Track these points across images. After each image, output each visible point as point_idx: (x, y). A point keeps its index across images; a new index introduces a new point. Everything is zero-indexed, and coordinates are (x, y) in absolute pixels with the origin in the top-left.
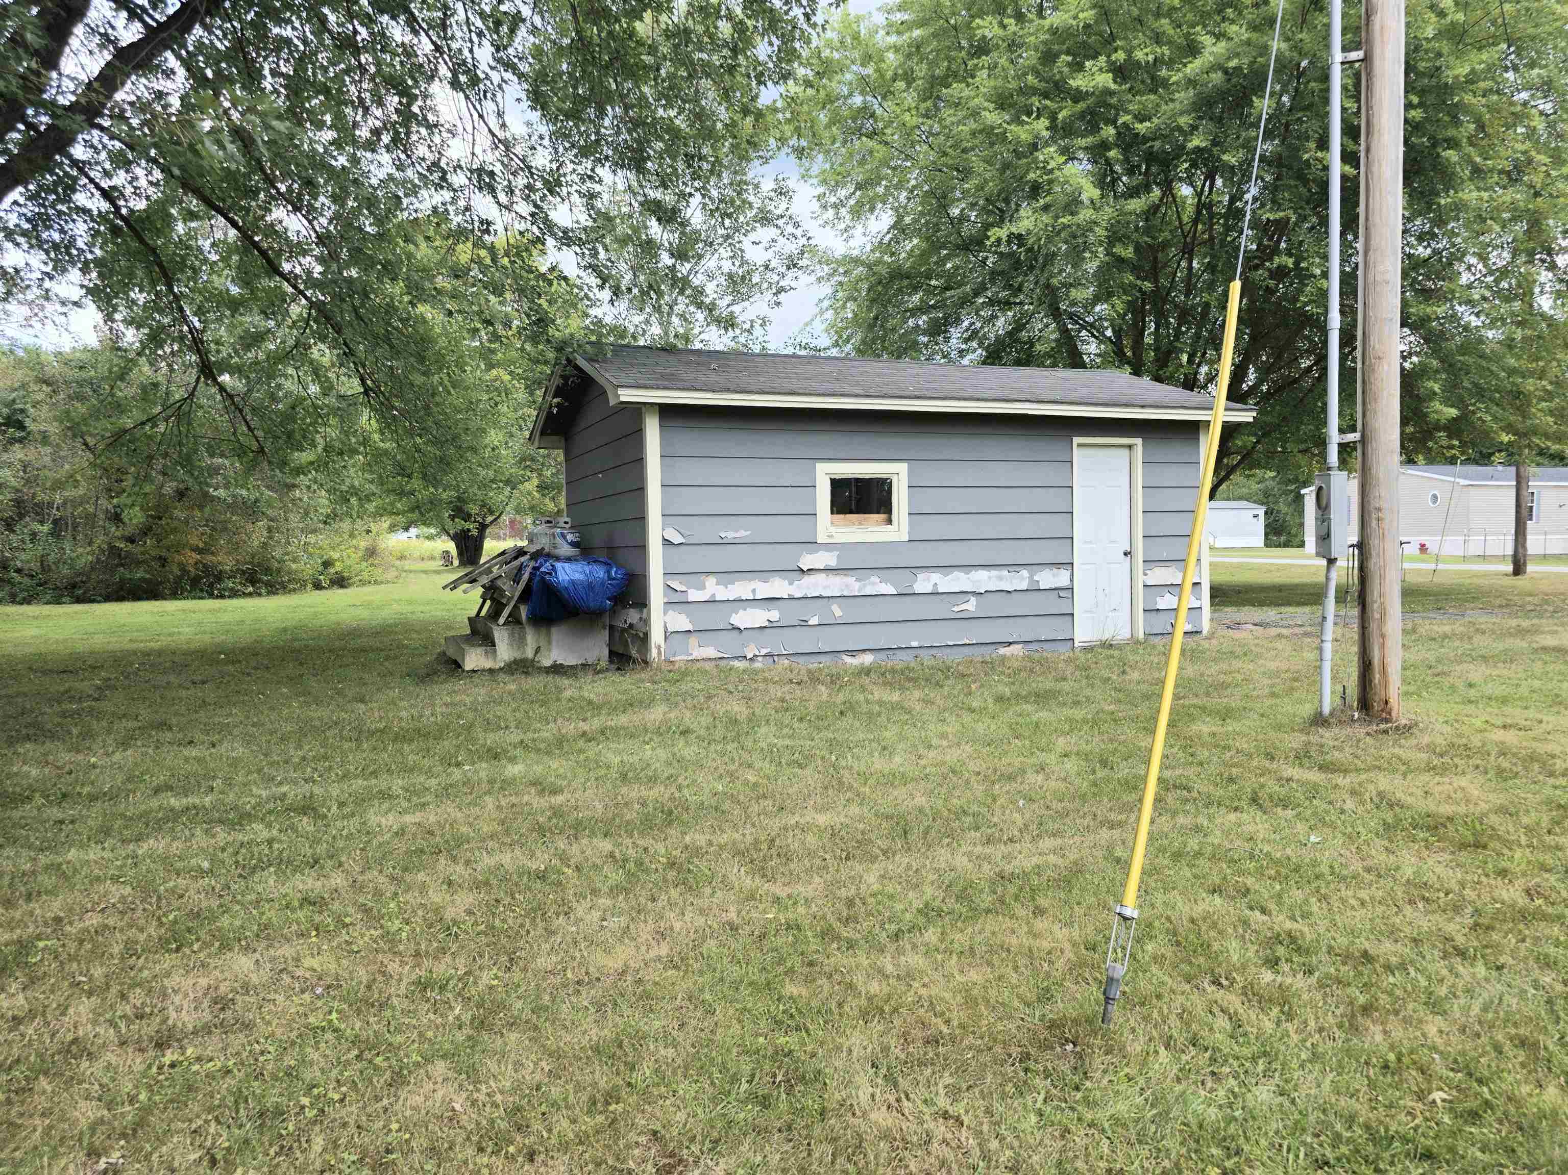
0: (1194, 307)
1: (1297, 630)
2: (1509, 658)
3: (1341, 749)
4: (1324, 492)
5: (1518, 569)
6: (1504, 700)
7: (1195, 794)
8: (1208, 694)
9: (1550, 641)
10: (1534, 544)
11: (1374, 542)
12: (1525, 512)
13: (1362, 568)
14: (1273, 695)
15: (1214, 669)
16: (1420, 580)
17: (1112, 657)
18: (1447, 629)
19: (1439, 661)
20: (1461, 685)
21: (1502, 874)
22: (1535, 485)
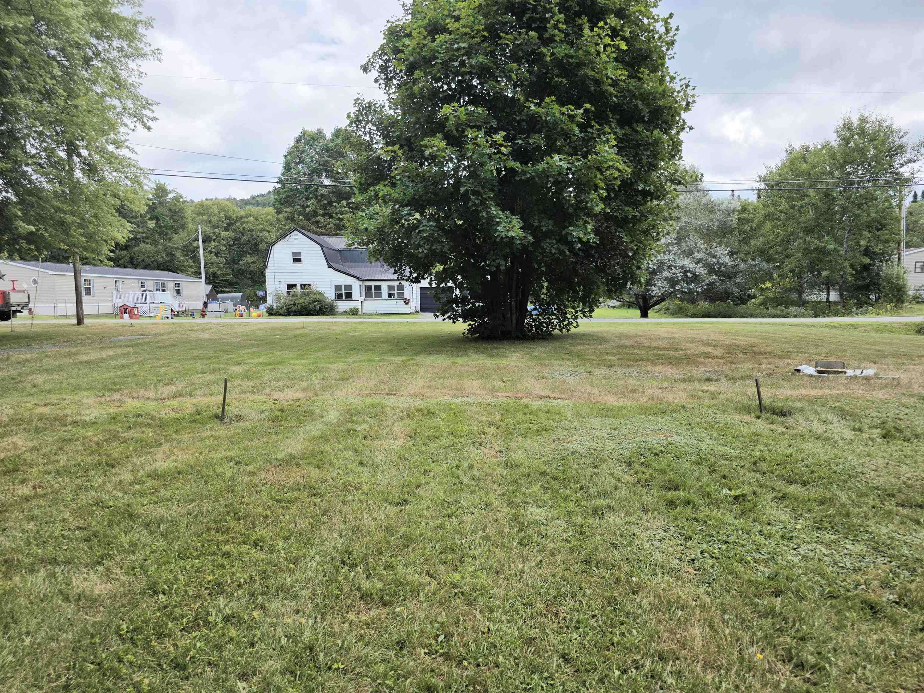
2: (60, 369)
5: (80, 322)
6: (49, 392)
9: (84, 358)
10: (88, 307)
12: (80, 290)
16: (25, 330)
18: (28, 356)
19: (20, 375)
20: (29, 387)
21: (23, 482)
22: (84, 276)
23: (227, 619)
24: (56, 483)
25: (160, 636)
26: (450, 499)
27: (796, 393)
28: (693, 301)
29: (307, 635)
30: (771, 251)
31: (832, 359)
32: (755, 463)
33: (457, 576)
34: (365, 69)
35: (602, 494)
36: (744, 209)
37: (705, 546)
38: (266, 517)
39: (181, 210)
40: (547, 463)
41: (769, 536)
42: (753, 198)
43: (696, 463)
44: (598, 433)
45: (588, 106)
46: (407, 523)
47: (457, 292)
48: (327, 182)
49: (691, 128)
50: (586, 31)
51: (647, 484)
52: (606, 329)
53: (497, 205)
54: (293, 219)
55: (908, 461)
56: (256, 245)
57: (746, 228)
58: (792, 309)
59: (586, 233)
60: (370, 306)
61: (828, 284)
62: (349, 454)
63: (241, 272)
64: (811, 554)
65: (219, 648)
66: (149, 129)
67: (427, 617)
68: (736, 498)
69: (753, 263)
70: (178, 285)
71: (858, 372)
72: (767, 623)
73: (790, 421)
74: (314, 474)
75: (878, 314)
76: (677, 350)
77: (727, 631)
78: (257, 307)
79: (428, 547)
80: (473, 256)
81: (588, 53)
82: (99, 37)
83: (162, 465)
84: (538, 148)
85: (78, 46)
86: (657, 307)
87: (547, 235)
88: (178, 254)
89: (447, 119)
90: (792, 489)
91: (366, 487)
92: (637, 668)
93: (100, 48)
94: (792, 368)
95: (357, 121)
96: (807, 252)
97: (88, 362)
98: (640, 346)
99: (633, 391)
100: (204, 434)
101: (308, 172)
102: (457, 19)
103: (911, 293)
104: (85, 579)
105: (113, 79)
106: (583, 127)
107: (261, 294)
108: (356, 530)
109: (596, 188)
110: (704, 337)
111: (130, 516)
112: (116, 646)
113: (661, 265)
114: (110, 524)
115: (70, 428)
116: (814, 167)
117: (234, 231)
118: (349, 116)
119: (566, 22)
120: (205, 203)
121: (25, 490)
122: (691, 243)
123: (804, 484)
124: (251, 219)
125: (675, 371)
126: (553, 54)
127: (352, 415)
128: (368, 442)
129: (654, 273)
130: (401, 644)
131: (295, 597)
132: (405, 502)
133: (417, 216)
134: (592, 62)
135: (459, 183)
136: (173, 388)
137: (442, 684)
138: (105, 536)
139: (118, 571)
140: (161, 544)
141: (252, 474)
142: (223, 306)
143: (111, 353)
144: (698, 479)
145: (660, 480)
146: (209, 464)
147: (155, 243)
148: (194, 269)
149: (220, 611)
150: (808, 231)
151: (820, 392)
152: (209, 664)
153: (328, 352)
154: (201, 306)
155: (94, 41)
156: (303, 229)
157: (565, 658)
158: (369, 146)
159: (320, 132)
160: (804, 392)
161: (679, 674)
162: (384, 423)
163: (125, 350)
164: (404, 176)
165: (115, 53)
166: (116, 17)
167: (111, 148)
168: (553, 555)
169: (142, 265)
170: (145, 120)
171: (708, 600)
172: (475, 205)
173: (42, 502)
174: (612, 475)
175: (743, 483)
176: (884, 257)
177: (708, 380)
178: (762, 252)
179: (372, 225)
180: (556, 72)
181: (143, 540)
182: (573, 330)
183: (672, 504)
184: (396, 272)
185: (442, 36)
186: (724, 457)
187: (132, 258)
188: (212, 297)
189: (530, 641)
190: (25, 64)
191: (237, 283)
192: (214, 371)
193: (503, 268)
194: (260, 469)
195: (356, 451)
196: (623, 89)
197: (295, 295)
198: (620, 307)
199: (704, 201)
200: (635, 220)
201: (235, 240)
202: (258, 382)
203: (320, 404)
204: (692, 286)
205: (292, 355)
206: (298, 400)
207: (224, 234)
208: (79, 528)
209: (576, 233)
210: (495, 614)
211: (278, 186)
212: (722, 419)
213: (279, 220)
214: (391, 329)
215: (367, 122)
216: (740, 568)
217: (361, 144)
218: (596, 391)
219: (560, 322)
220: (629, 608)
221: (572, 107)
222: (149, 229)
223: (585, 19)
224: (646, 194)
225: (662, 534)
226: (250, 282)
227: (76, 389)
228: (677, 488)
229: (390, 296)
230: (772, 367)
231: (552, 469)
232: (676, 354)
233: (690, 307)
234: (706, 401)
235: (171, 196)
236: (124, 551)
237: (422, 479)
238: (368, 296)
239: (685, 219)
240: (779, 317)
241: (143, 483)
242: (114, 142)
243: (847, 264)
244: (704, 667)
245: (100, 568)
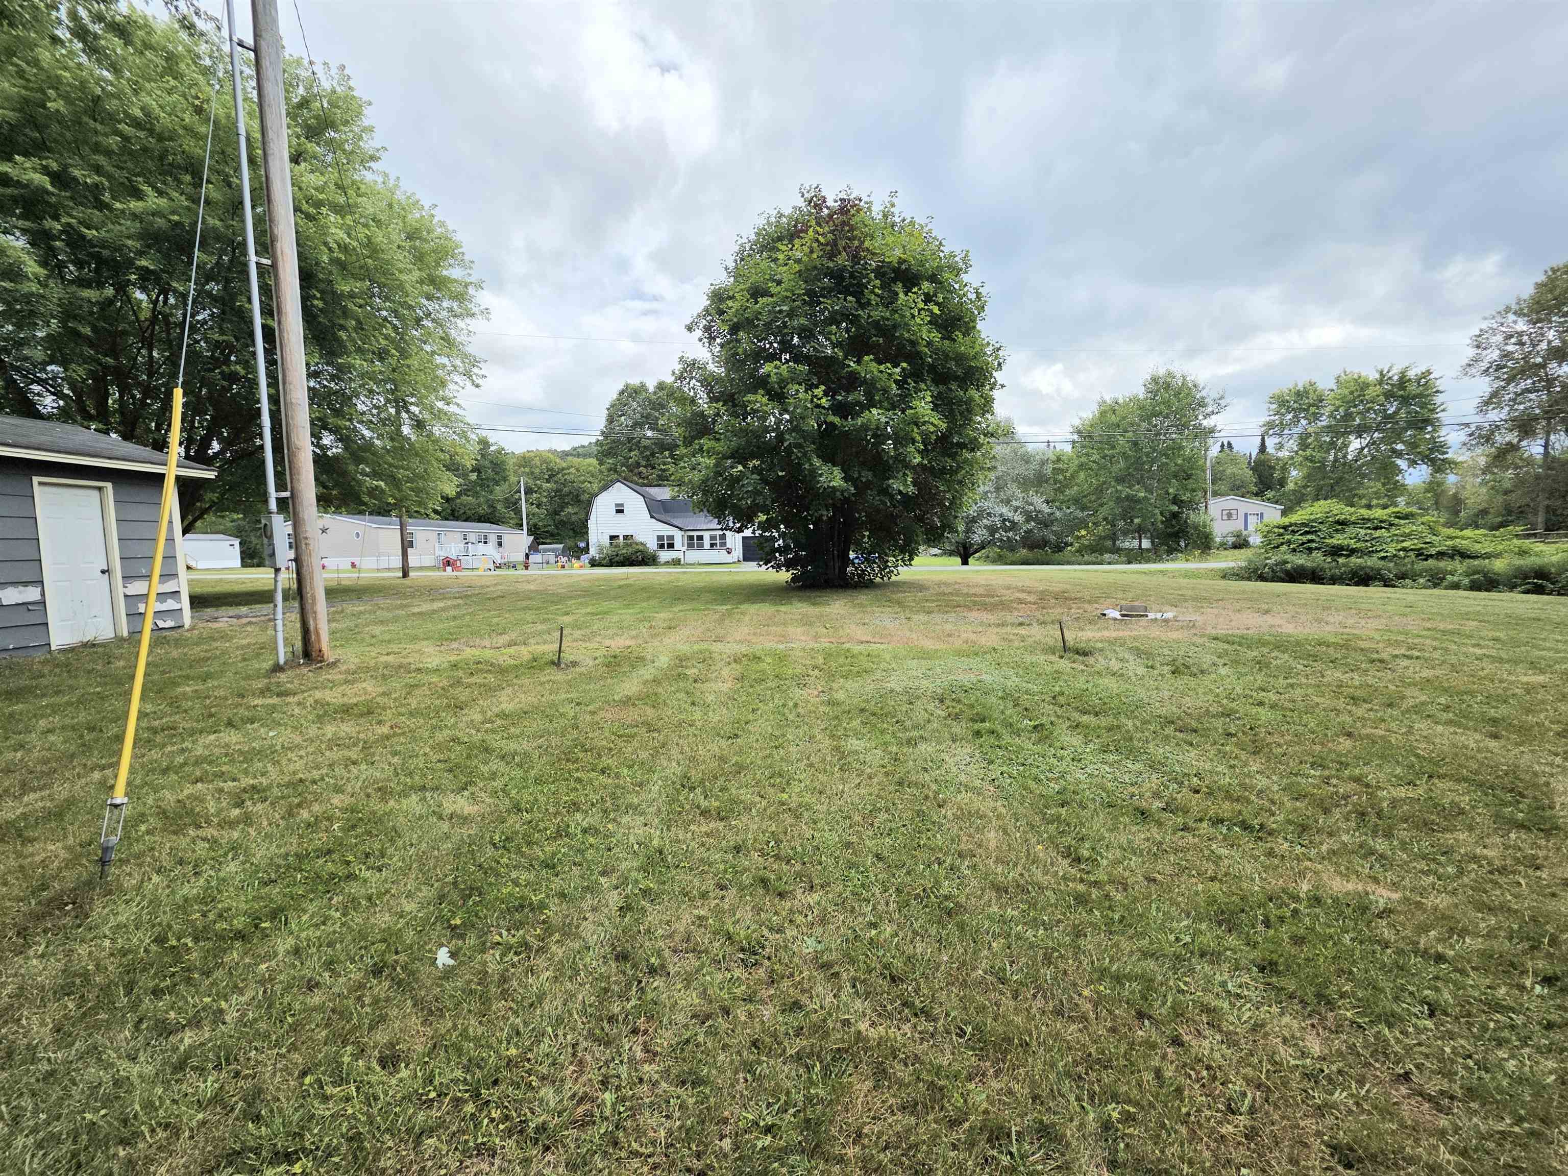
0: (157, 388)
1: (263, 618)
2: (396, 619)
3: (292, 683)
4: (268, 528)
5: (405, 575)
6: (389, 641)
7: (181, 730)
8: (191, 667)
9: (416, 610)
10: (413, 561)
11: (305, 558)
12: (406, 543)
13: (299, 573)
14: (244, 660)
15: (197, 649)
16: (342, 583)
17: (96, 653)
18: (362, 608)
19: (356, 626)
20: (367, 637)
21: (380, 723)
22: (410, 529)
23: (585, 831)
24: (412, 723)
25: (529, 844)
26: (777, 733)
27: (1098, 635)
28: (1012, 549)
29: (655, 842)
30: (1085, 500)
31: (1136, 603)
32: (1054, 698)
33: (785, 796)
34: (690, 329)
35: (916, 727)
36: (1059, 460)
37: (1005, 768)
38: (610, 749)
39: (503, 462)
40: (867, 701)
41: (1061, 759)
42: (1068, 448)
43: (1002, 698)
44: (915, 673)
45: (904, 365)
46: (740, 752)
47: (781, 542)
48: (649, 434)
49: (1003, 386)
50: (901, 295)
51: (957, 717)
52: (926, 577)
53: (818, 457)
54: (615, 471)
55: (1190, 693)
56: (578, 496)
57: (1061, 477)
58: (1107, 556)
59: (905, 485)
60: (694, 556)
61: (1140, 531)
62: (681, 695)
63: (563, 523)
64: (1096, 773)
65: (581, 851)
66: (477, 386)
67: (759, 828)
68: (1035, 727)
69: (1068, 511)
70: (500, 537)
71: (1159, 615)
72: (1052, 828)
73: (1091, 660)
74: (650, 713)
75: (1187, 560)
76: (993, 596)
77: (1018, 835)
78: (578, 558)
79: (759, 773)
80: (795, 506)
81: (903, 316)
82: (429, 298)
83: (507, 707)
84: (858, 403)
85: (410, 307)
86: (977, 555)
87: (868, 485)
88: (499, 507)
89: (769, 376)
90: (1085, 719)
91: (699, 724)
92: (939, 864)
93: (430, 308)
94: (1099, 612)
95: (681, 378)
96: (1119, 500)
97: (420, 614)
98: (957, 593)
99: (950, 635)
100: (543, 679)
101: (630, 424)
102: (779, 283)
103: (1218, 540)
104: (454, 802)
105: (442, 338)
106: (900, 384)
107: (582, 545)
108: (692, 759)
109: (913, 441)
110: (1020, 584)
111: (486, 750)
112: (490, 851)
113: (981, 514)
114: (469, 757)
115: (414, 675)
116: (1124, 418)
117: (556, 482)
118: (674, 373)
119: (881, 288)
120: (527, 455)
121: (385, 730)
122: (1009, 493)
123: (1096, 714)
124: (572, 470)
125: (990, 617)
126: (869, 316)
127: (681, 660)
128: (698, 685)
129: (974, 520)
130: (737, 849)
131: (642, 814)
132: (736, 736)
133: (740, 468)
134: (906, 324)
135: (780, 437)
136: (506, 638)
137: (773, 877)
138: (466, 767)
139: (483, 794)
140: (518, 773)
141: (593, 713)
142: (546, 557)
143: (441, 604)
144: (1003, 712)
145: (969, 713)
146: (553, 705)
147: (476, 495)
148: (515, 521)
149: (578, 824)
150: (1120, 480)
151: (1121, 634)
152: (575, 864)
153: (653, 602)
154: (522, 558)
155: (424, 301)
156: (625, 480)
157: (879, 857)
158: (693, 401)
159: (643, 385)
160: (1106, 634)
161: (974, 867)
162: (713, 668)
163: (455, 602)
164: (727, 431)
165: (445, 313)
166: (446, 281)
167: (440, 404)
168: (870, 778)
169: (464, 517)
170: (474, 378)
171: (1004, 811)
172: (798, 458)
173: (402, 740)
174: (926, 710)
175: (1043, 714)
176: (1191, 505)
177: (1021, 624)
178: (1076, 501)
179: (696, 477)
180: (873, 331)
181: (501, 769)
182: (893, 578)
183: (978, 734)
184: (719, 523)
185: (765, 299)
186: (1027, 692)
187: (453, 511)
188: (533, 548)
189: (848, 845)
190: (360, 326)
191: (559, 534)
192: (545, 621)
193: (825, 518)
194: (600, 709)
195: (687, 693)
196: (938, 349)
197: (617, 546)
198: (941, 555)
199: (1021, 451)
200: (954, 472)
201: (557, 491)
202: (588, 631)
203: (650, 650)
204: (1010, 534)
205: (617, 605)
206: (629, 647)
207: (546, 486)
208: (439, 761)
209: (896, 485)
210: (819, 825)
211: (601, 438)
212: (1029, 659)
213: (601, 472)
214: (715, 578)
215: (691, 378)
216: (1032, 784)
217: (686, 399)
218: (914, 636)
219: (881, 570)
220: (935, 818)
221: (889, 365)
222: (471, 482)
223: (900, 285)
224: (962, 446)
225: (969, 759)
226: (571, 533)
227: (414, 639)
228: (983, 721)
229: (712, 545)
230: (1081, 611)
231: (871, 706)
232: (992, 600)
233: (1009, 554)
234: (1016, 643)
235: (492, 448)
236: (486, 779)
237: (751, 717)
238: (690, 546)
239: (1001, 468)
240: (1094, 564)
241: (493, 722)
242: (443, 399)
243: (1157, 511)
244: (996, 862)
245: (466, 793)
